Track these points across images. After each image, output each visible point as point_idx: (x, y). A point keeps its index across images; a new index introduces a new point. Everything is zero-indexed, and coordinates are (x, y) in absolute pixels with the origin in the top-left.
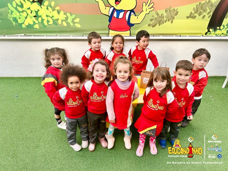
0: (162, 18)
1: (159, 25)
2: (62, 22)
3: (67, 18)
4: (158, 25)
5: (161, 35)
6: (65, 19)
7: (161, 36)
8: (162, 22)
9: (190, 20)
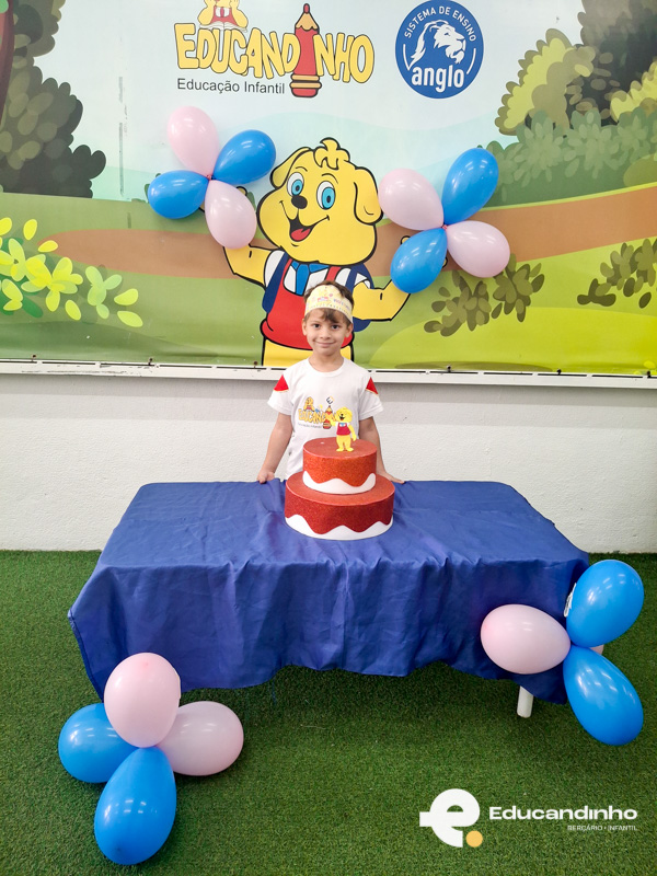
0: (482, 299)
1: (472, 328)
2: (62, 304)
3: (84, 289)
4: (465, 326)
5: (482, 369)
6: (75, 290)
7: (481, 372)
8: (480, 316)
9: (593, 309)
